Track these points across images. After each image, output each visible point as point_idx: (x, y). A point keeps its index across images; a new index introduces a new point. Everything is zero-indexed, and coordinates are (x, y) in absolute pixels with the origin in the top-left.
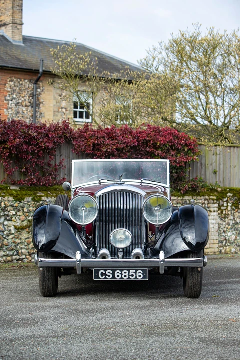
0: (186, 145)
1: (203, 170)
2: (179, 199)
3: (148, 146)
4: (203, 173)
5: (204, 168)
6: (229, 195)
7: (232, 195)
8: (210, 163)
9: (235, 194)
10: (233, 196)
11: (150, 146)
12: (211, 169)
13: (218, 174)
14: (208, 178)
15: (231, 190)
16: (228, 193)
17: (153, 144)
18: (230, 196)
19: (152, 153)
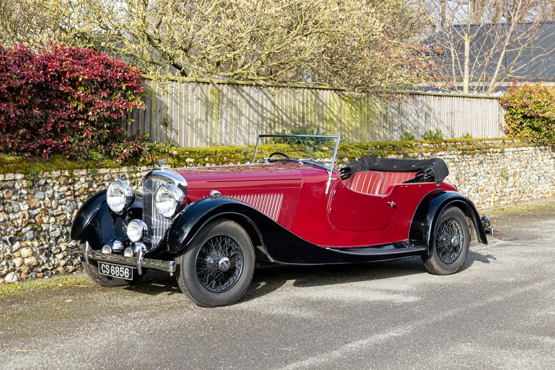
0: (125, 80)
1: (148, 121)
2: (114, 171)
3: (61, 82)
4: (147, 124)
5: (148, 117)
6: (188, 160)
7: (192, 160)
8: (158, 108)
9: (198, 159)
10: (194, 162)
11: (65, 82)
12: (159, 117)
13: (169, 125)
14: (155, 133)
15: (192, 153)
16: (186, 158)
17: (69, 80)
18: (190, 163)
19: (68, 95)
